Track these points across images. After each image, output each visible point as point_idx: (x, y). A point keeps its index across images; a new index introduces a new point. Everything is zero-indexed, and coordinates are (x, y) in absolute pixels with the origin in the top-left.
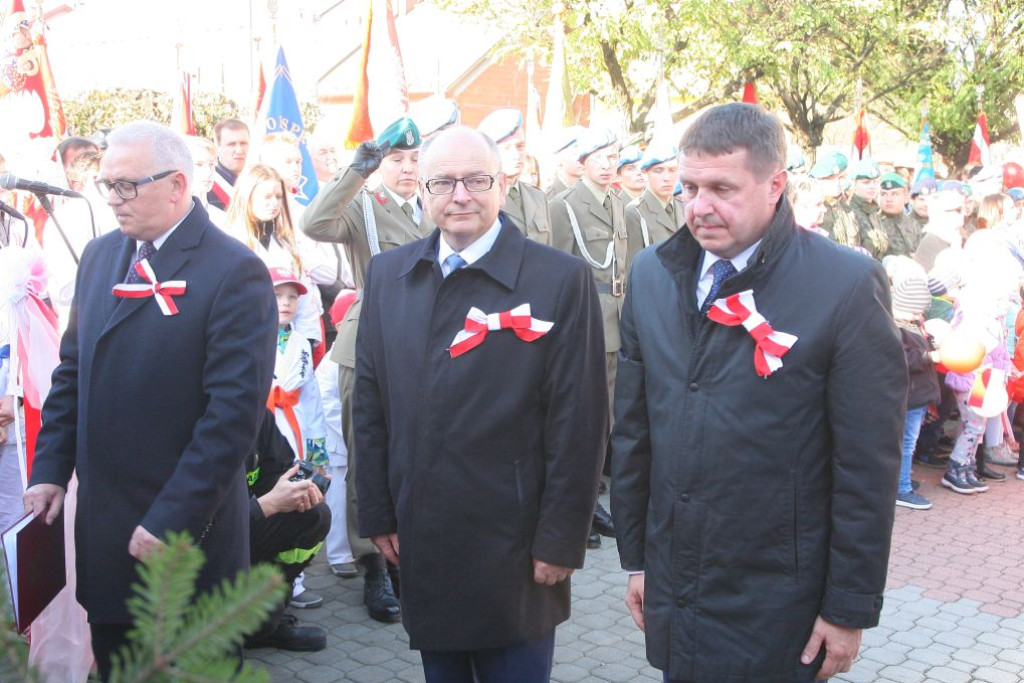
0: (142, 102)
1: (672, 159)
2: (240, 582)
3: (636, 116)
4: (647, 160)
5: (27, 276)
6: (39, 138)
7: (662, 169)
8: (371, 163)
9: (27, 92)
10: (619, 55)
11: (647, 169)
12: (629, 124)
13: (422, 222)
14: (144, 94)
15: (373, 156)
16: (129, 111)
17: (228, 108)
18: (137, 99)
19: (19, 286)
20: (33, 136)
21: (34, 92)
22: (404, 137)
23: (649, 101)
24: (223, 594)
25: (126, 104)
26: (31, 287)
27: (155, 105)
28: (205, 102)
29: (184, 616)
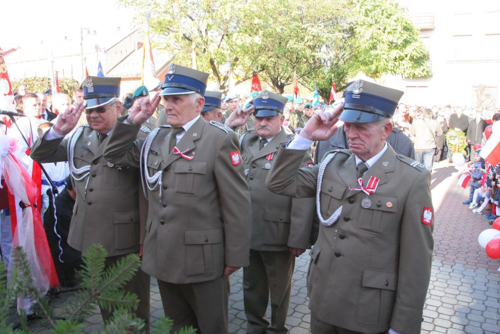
0: (44, 82)
1: (236, 98)
2: (123, 261)
3: (221, 84)
4: (227, 98)
5: (8, 146)
6: (8, 96)
7: (233, 102)
8: (130, 104)
9: (2, 79)
10: (215, 63)
11: (227, 102)
12: (219, 86)
13: (150, 122)
14: (45, 79)
15: (130, 102)
16: (39, 85)
17: (76, 84)
18: (42, 81)
19: (5, 150)
20: (5, 95)
21: (5, 79)
22: (142, 92)
23: (226, 79)
24: (116, 266)
25: (38, 83)
26: (10, 150)
27: (49, 83)
28: (68, 81)
29: (102, 276)
